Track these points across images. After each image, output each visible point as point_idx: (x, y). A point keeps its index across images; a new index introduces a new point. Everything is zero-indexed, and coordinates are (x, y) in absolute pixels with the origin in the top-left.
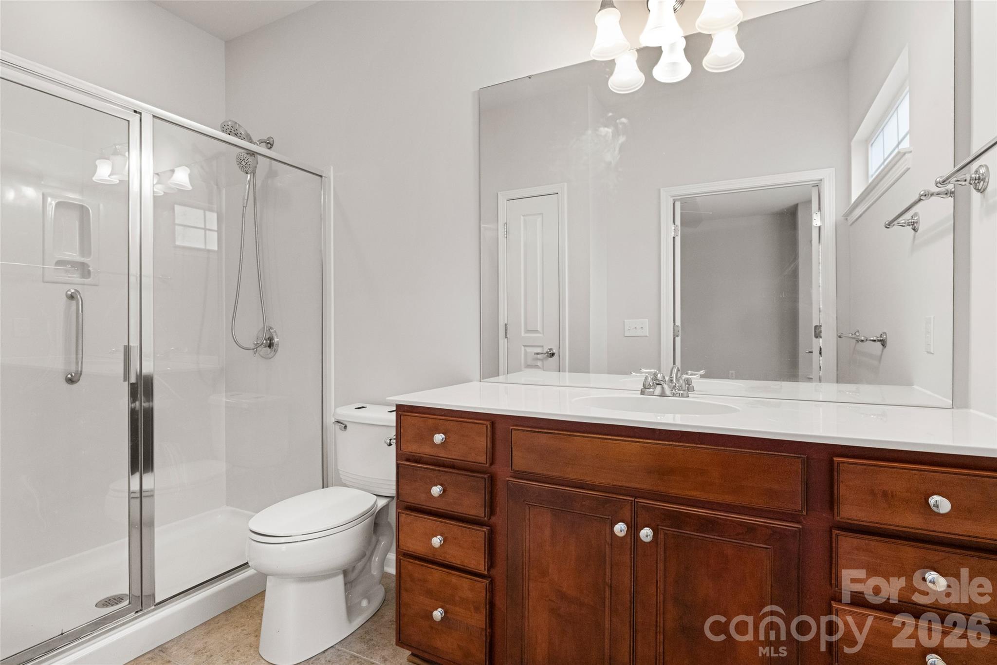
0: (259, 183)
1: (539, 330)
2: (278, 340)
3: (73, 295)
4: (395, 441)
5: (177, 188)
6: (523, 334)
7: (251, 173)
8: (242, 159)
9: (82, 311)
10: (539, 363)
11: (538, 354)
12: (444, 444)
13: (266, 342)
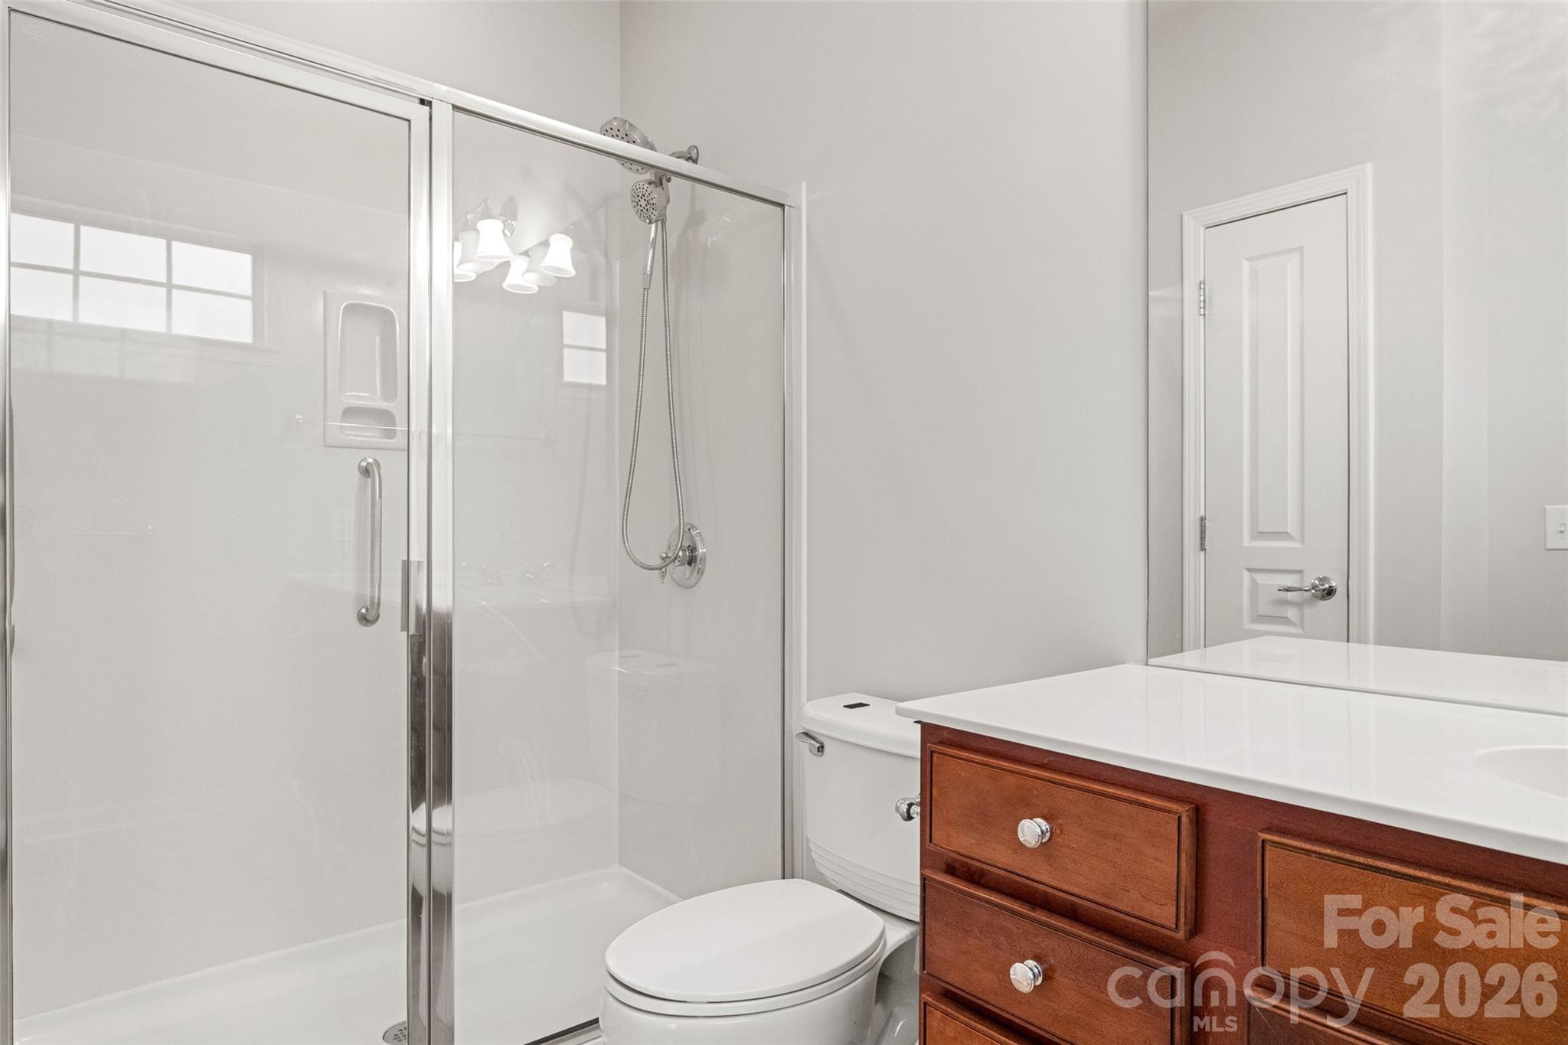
0: (672, 241)
1: (1289, 531)
2: (704, 550)
3: (368, 467)
4: (918, 809)
5: (555, 277)
6: (1247, 542)
7: (656, 221)
8: (640, 194)
9: (380, 498)
10: (1291, 613)
11: (1287, 590)
12: (1046, 848)
13: (684, 555)
